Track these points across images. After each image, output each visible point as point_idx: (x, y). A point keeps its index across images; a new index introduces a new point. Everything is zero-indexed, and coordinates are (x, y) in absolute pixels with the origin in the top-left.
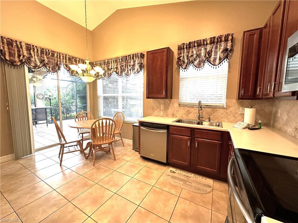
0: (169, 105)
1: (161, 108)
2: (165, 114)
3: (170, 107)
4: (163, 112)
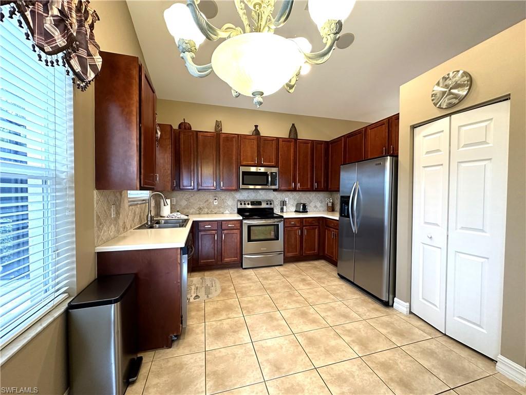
0: (120, 205)
1: (112, 216)
2: (117, 228)
3: (121, 210)
4: (115, 226)
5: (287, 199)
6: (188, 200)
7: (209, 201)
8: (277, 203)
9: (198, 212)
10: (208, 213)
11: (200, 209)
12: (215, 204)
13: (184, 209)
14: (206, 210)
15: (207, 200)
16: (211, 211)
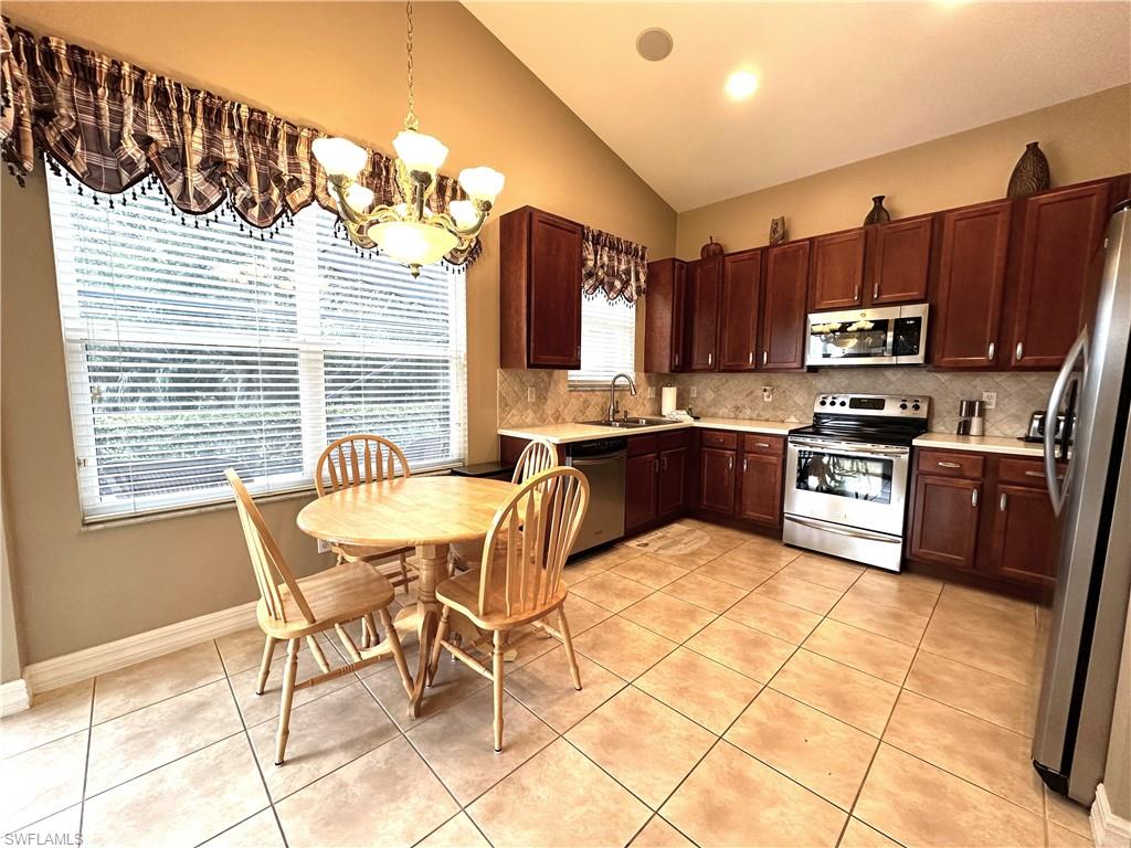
0: (547, 389)
1: (529, 400)
2: (539, 415)
3: (550, 394)
4: (535, 412)
5: (991, 398)
6: (716, 390)
7: (755, 394)
8: (948, 408)
9: (732, 415)
10: (751, 419)
11: (737, 408)
12: (766, 399)
13: (710, 406)
14: (748, 412)
15: (752, 392)
16: (758, 415)
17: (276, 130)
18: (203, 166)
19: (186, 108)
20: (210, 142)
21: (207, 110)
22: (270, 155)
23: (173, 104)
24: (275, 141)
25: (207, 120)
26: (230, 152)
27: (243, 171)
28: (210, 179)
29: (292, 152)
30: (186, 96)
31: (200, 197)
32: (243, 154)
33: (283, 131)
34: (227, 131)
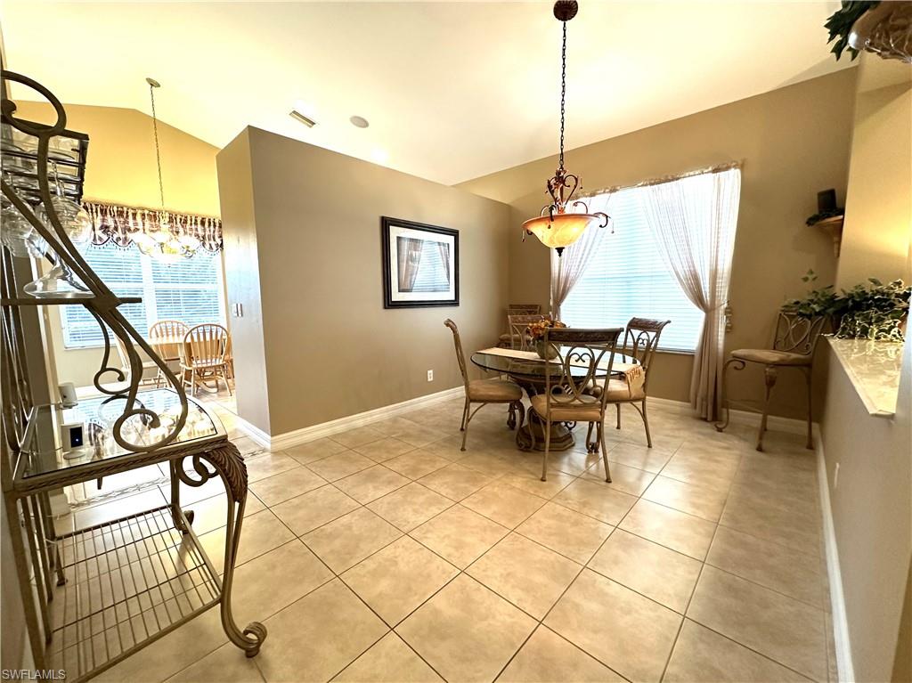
17: (127, 212)
18: (101, 228)
19: (94, 211)
20: (103, 220)
21: (102, 210)
22: (126, 222)
23: (90, 210)
24: (127, 216)
25: (102, 213)
26: (110, 222)
27: (116, 229)
28: (104, 232)
29: (134, 218)
30: (94, 207)
31: (100, 239)
32: (116, 222)
33: (131, 212)
34: (109, 216)
